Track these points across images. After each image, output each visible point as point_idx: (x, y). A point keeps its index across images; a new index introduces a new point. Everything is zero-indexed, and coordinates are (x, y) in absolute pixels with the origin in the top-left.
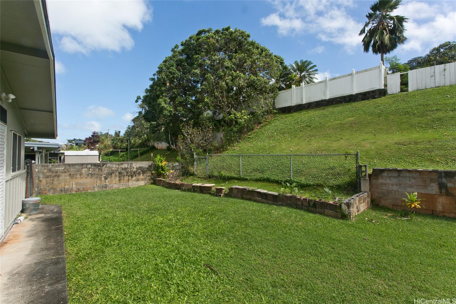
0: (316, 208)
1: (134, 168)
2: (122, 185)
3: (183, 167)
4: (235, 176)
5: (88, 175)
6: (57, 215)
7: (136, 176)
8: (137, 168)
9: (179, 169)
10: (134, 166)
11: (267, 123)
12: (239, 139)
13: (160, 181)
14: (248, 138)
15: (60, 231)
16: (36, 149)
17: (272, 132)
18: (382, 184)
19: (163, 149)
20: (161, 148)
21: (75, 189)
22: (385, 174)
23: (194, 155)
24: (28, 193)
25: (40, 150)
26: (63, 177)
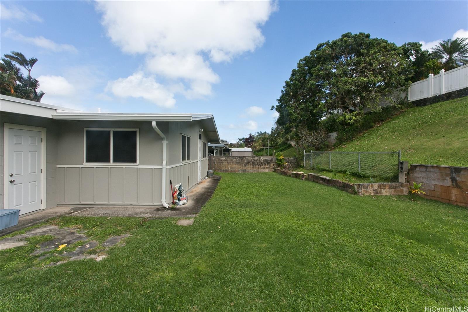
0: (344, 187)
1: (261, 160)
2: (255, 171)
5: (236, 163)
6: (219, 179)
7: (263, 165)
8: (263, 160)
9: (294, 163)
10: (262, 159)
13: (278, 170)
15: (217, 183)
16: (214, 148)
18: (417, 177)
21: (230, 171)
23: (304, 152)
24: (210, 168)
25: (217, 148)
26: (225, 163)
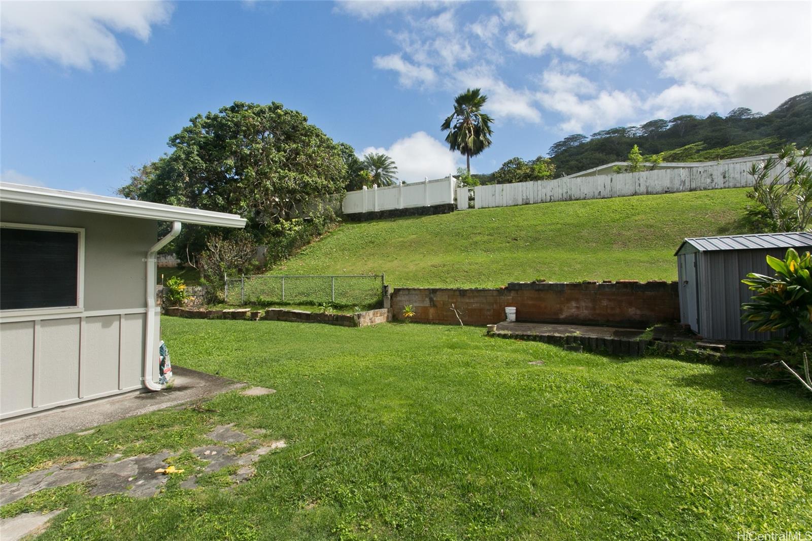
0: (338, 321)
3: (207, 293)
4: (277, 301)
9: (202, 296)
11: (329, 234)
12: (289, 255)
13: (175, 311)
14: (302, 254)
17: (331, 248)
18: (400, 301)
19: (169, 268)
20: (165, 266)
22: (401, 293)
23: (224, 276)
